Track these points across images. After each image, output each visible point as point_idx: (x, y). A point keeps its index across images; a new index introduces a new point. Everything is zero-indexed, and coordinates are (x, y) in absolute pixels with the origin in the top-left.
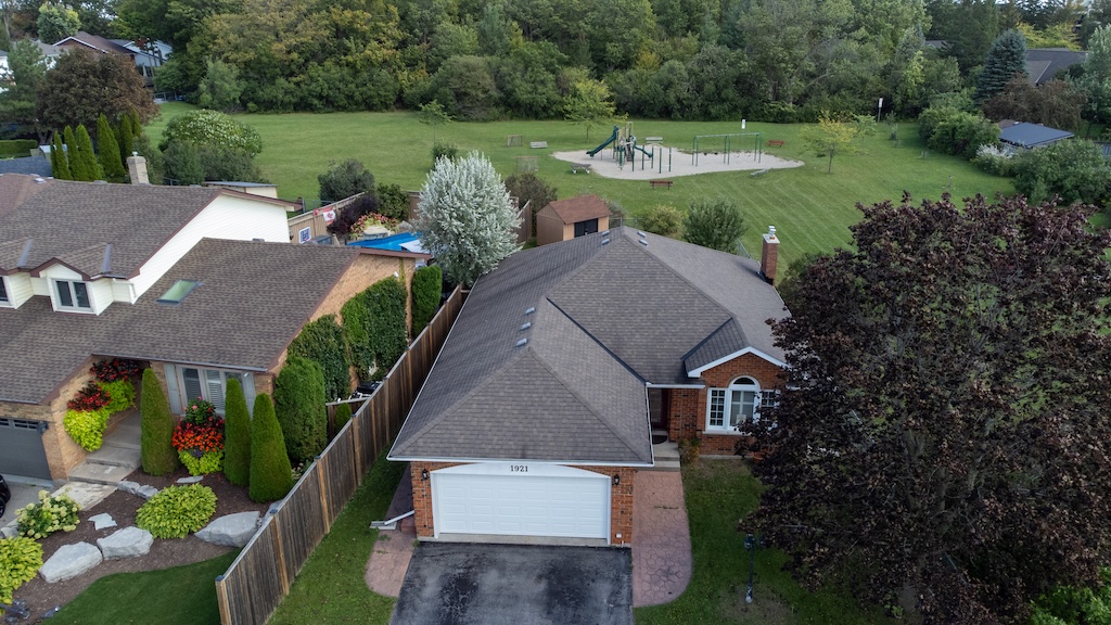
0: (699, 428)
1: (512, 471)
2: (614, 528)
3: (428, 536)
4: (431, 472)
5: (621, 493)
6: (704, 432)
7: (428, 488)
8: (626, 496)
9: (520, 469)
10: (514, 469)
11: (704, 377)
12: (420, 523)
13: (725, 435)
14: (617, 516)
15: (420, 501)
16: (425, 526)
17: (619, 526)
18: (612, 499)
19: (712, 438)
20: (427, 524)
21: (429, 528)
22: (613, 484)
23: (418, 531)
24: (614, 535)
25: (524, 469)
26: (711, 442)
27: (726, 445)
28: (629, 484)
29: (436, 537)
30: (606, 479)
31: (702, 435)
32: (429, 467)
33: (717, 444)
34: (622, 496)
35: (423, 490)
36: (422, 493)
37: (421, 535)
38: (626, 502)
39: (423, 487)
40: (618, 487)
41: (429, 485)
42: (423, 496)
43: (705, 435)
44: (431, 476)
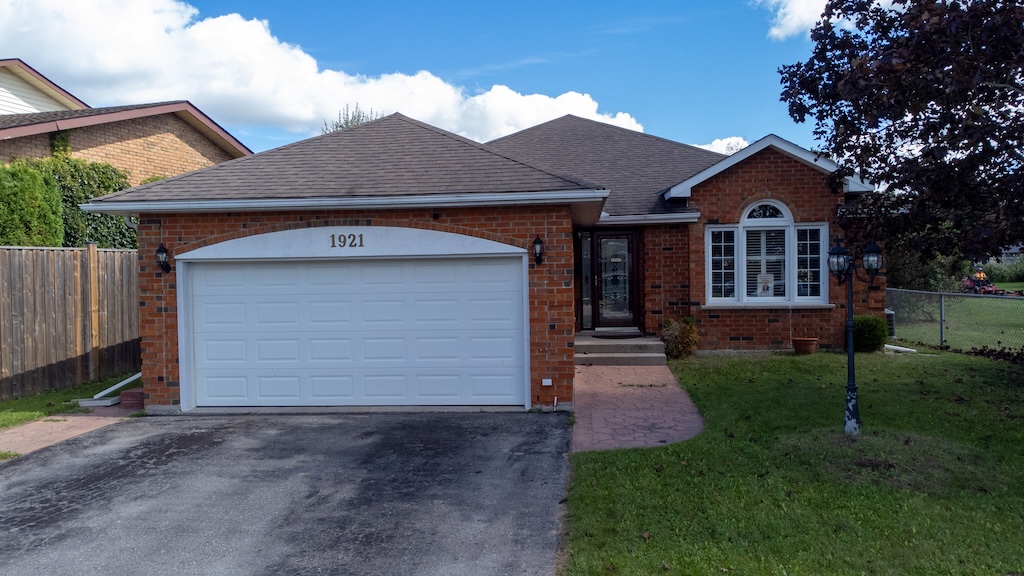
0: (693, 300)
1: (334, 246)
2: (537, 368)
3: (166, 403)
4: (176, 257)
5: (548, 284)
6: (703, 307)
7: (171, 292)
8: (559, 291)
9: (349, 241)
10: (337, 242)
11: (697, 205)
12: (151, 373)
13: (741, 310)
14: (543, 338)
15: (153, 322)
16: (161, 379)
17: (547, 362)
18: (531, 303)
19: (718, 317)
20: (165, 375)
21: (169, 384)
22: (531, 266)
23: (146, 393)
24: (536, 383)
25: (357, 241)
26: (716, 326)
27: (744, 330)
28: (563, 262)
29: (185, 406)
30: (518, 258)
31: (701, 312)
32: (172, 245)
33: (728, 329)
34: (551, 291)
35: (159, 298)
36: (158, 303)
37: (153, 402)
38: (560, 306)
39: (159, 290)
40: (542, 272)
41: (173, 286)
42: (160, 310)
43: (705, 311)
44: (179, 267)
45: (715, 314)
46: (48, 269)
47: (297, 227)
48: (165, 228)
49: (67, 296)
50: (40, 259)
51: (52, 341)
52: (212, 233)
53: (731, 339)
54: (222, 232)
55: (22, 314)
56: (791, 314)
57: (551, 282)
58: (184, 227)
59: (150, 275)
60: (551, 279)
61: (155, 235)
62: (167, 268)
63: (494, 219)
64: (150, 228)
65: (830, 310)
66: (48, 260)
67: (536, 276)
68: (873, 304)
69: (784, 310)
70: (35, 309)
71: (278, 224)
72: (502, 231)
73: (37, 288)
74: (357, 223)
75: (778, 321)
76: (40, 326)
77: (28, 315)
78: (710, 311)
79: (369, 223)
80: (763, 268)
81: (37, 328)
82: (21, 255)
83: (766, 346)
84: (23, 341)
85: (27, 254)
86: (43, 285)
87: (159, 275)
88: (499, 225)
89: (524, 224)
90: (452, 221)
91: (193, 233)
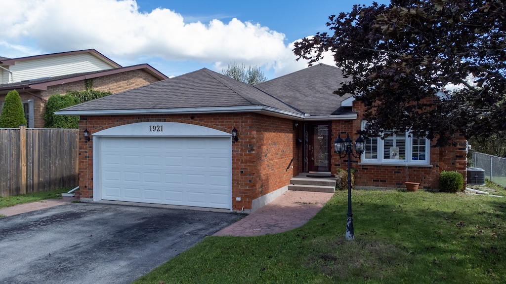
0: (354, 160)
1: (151, 131)
2: (235, 192)
3: (88, 197)
4: (92, 134)
5: (241, 151)
6: (359, 163)
7: (90, 150)
8: (245, 155)
9: (157, 129)
10: (152, 129)
11: (357, 110)
12: (82, 184)
13: (379, 166)
14: (238, 177)
15: (83, 162)
16: (86, 187)
17: (240, 189)
18: (233, 160)
19: (367, 169)
20: (87, 185)
21: (89, 189)
22: (233, 142)
23: (81, 192)
24: (234, 199)
25: (160, 129)
26: (366, 173)
27: (381, 176)
28: (248, 140)
29: (95, 200)
30: (228, 138)
31: (358, 166)
32: (91, 129)
33: (372, 176)
34: (242, 155)
35: (86, 152)
36: (85, 154)
37: (83, 197)
38: (246, 162)
39: (86, 148)
40: (238, 145)
41: (91, 147)
42: (86, 157)
43: (360, 165)
44: (94, 138)
45: (366, 167)
46: (63, 138)
47: (137, 122)
48: (89, 122)
49: (72, 149)
50: (59, 134)
51: (64, 167)
52: (105, 124)
53: (374, 181)
54: (109, 124)
55: (50, 156)
56: (407, 169)
57: (242, 150)
58: (95, 122)
59: (83, 142)
60: (242, 149)
61: (85, 124)
62: (89, 139)
63: (218, 119)
64: (83, 122)
65: (430, 168)
66: (63, 134)
67: (235, 147)
68: (458, 166)
69: (404, 167)
70: (57, 154)
71: (130, 121)
72: (221, 125)
73: (58, 146)
74: (160, 121)
75: (400, 172)
76: (59, 161)
77: (53, 157)
78: (363, 166)
79: (165, 121)
80: (394, 143)
81: (57, 162)
82: (50, 132)
83: (393, 186)
84: (50, 167)
85: (53, 131)
86: (61, 144)
87: (86, 142)
88: (219, 122)
89: (231, 122)
90: (200, 120)
91: (98, 124)
